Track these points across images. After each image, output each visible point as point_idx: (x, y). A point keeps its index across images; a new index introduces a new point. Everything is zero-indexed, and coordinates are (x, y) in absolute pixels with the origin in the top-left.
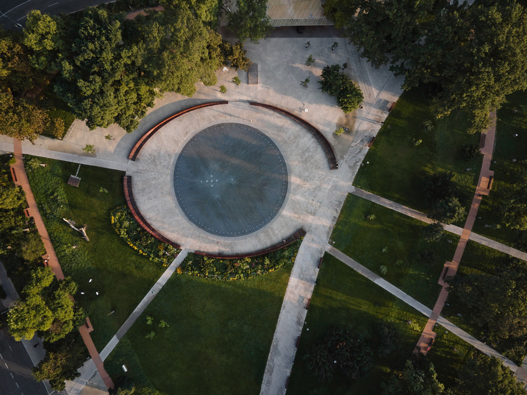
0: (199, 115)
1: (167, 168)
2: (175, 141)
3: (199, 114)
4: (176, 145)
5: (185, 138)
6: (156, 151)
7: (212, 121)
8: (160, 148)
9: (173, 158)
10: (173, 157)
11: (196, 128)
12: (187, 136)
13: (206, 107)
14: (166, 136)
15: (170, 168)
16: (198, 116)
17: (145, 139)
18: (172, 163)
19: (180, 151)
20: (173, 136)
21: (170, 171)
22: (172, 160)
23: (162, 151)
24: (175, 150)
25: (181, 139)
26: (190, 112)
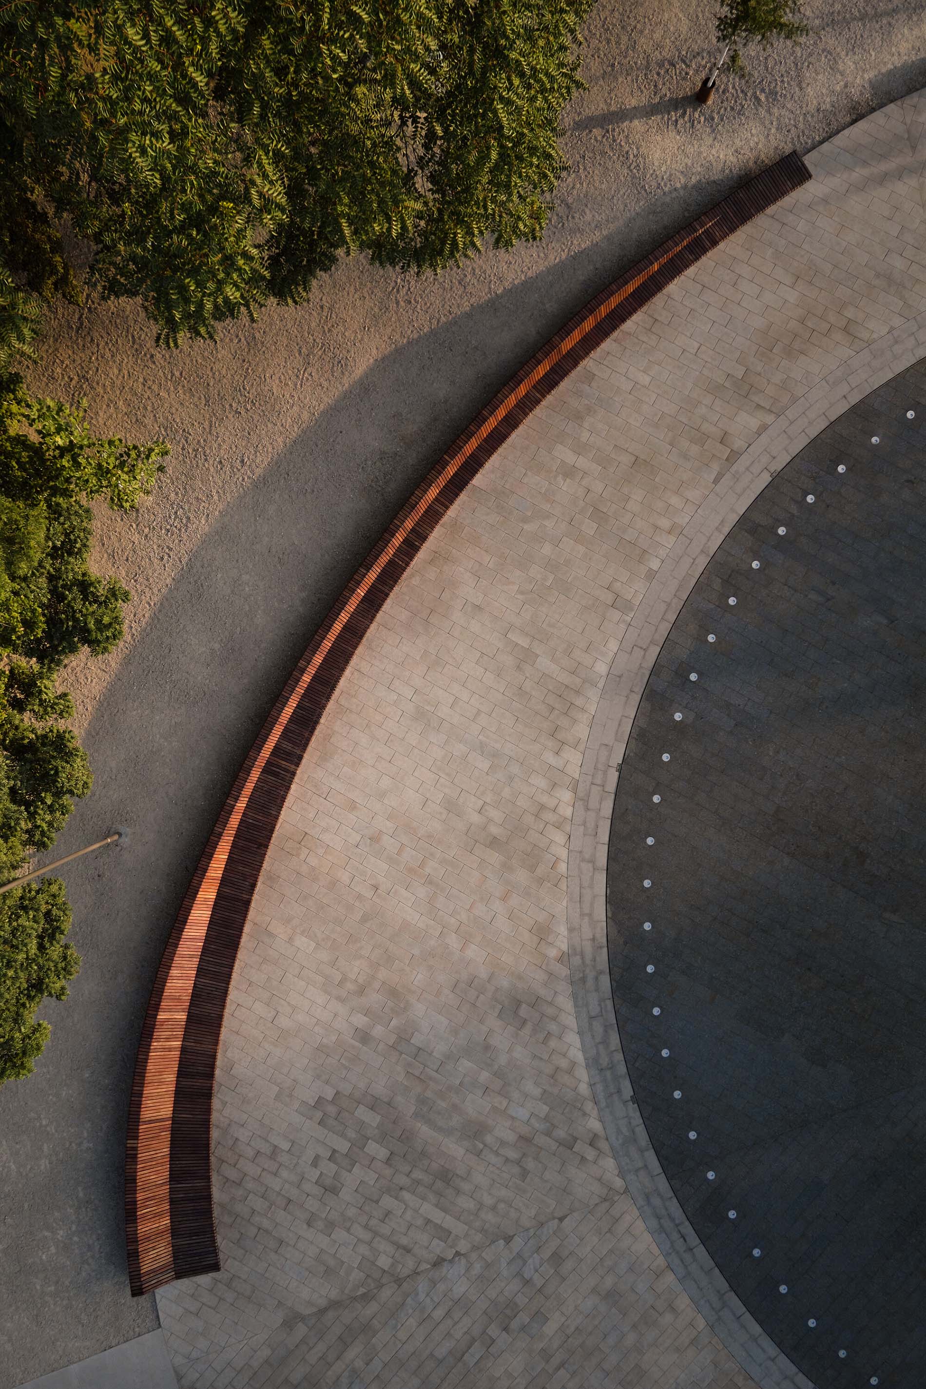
0: (582, 462)
1: (569, 1144)
2: (494, 843)
3: (580, 449)
4: (521, 876)
5: (572, 760)
6: (364, 1037)
7: (739, 444)
8: (393, 993)
9: (570, 1021)
10: (565, 1003)
11: (619, 603)
12: (581, 731)
13: (607, 345)
14: (375, 839)
15: (594, 1124)
16: (569, 472)
17: (197, 995)
18: (582, 1074)
19: (600, 911)
20: (451, 807)
21: (609, 1164)
22: (573, 1039)
23: (419, 1009)
24: (542, 933)
25: (540, 782)
26: (478, 480)
